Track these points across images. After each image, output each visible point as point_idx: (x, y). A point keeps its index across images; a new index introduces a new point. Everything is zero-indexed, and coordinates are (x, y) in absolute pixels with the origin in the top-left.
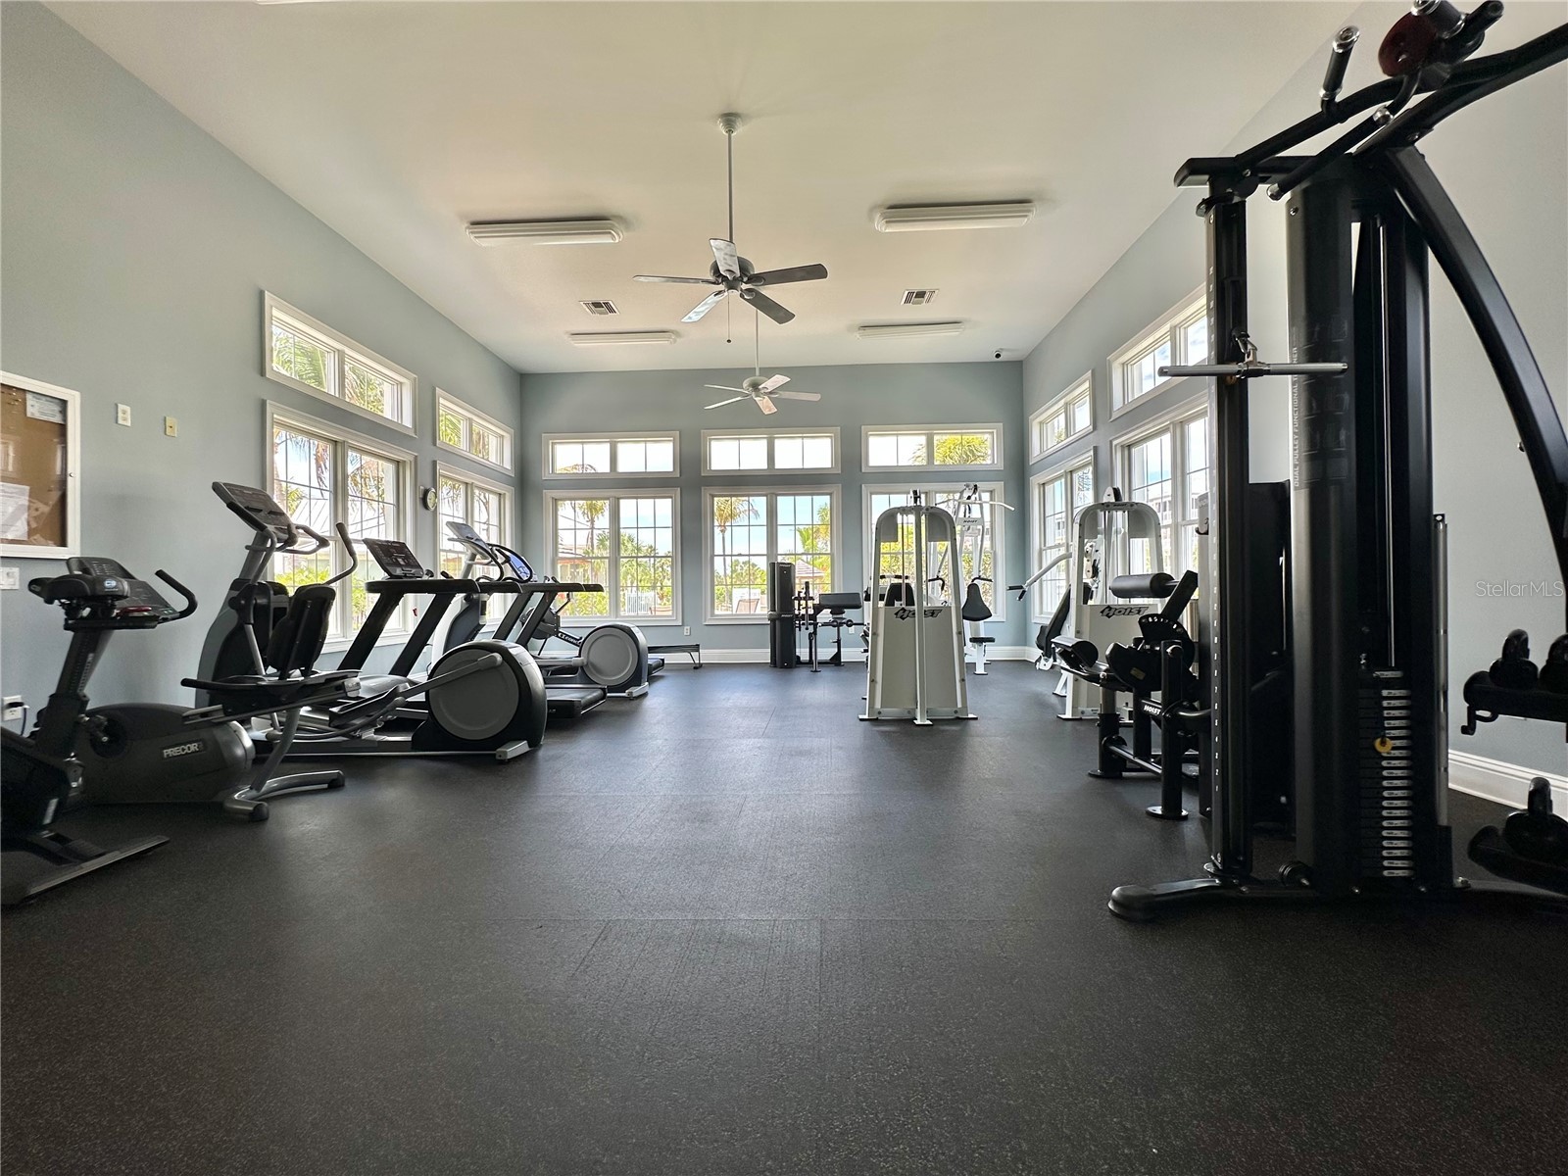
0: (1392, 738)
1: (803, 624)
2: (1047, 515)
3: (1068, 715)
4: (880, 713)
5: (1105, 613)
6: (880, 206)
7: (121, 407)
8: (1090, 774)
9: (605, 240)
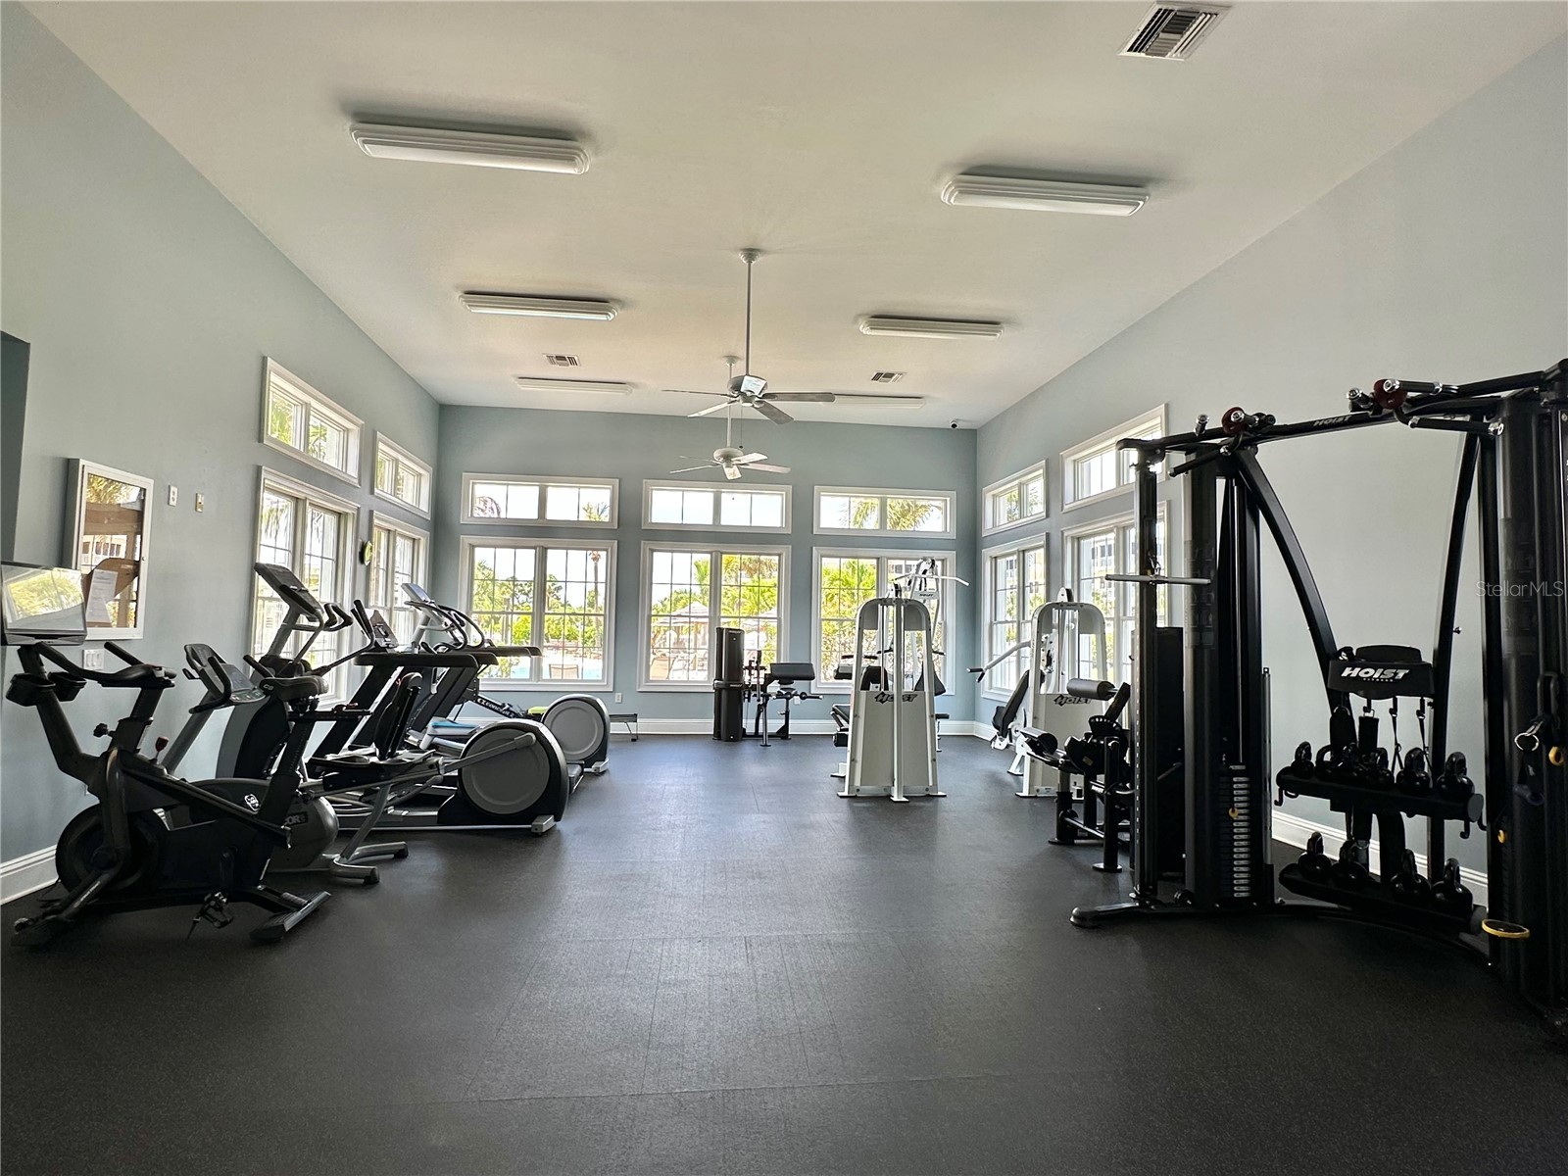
0: (1238, 808)
1: (755, 695)
2: (998, 588)
3: (1025, 793)
4: (858, 790)
5: (1058, 701)
6: (867, 314)
7: (172, 489)
8: (1049, 842)
9: (603, 317)
